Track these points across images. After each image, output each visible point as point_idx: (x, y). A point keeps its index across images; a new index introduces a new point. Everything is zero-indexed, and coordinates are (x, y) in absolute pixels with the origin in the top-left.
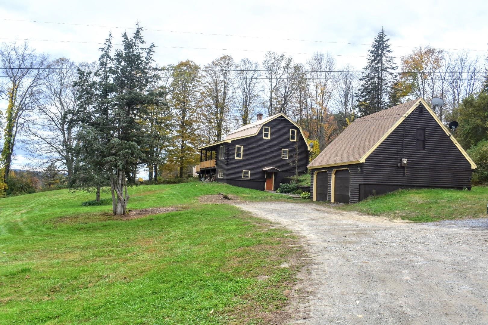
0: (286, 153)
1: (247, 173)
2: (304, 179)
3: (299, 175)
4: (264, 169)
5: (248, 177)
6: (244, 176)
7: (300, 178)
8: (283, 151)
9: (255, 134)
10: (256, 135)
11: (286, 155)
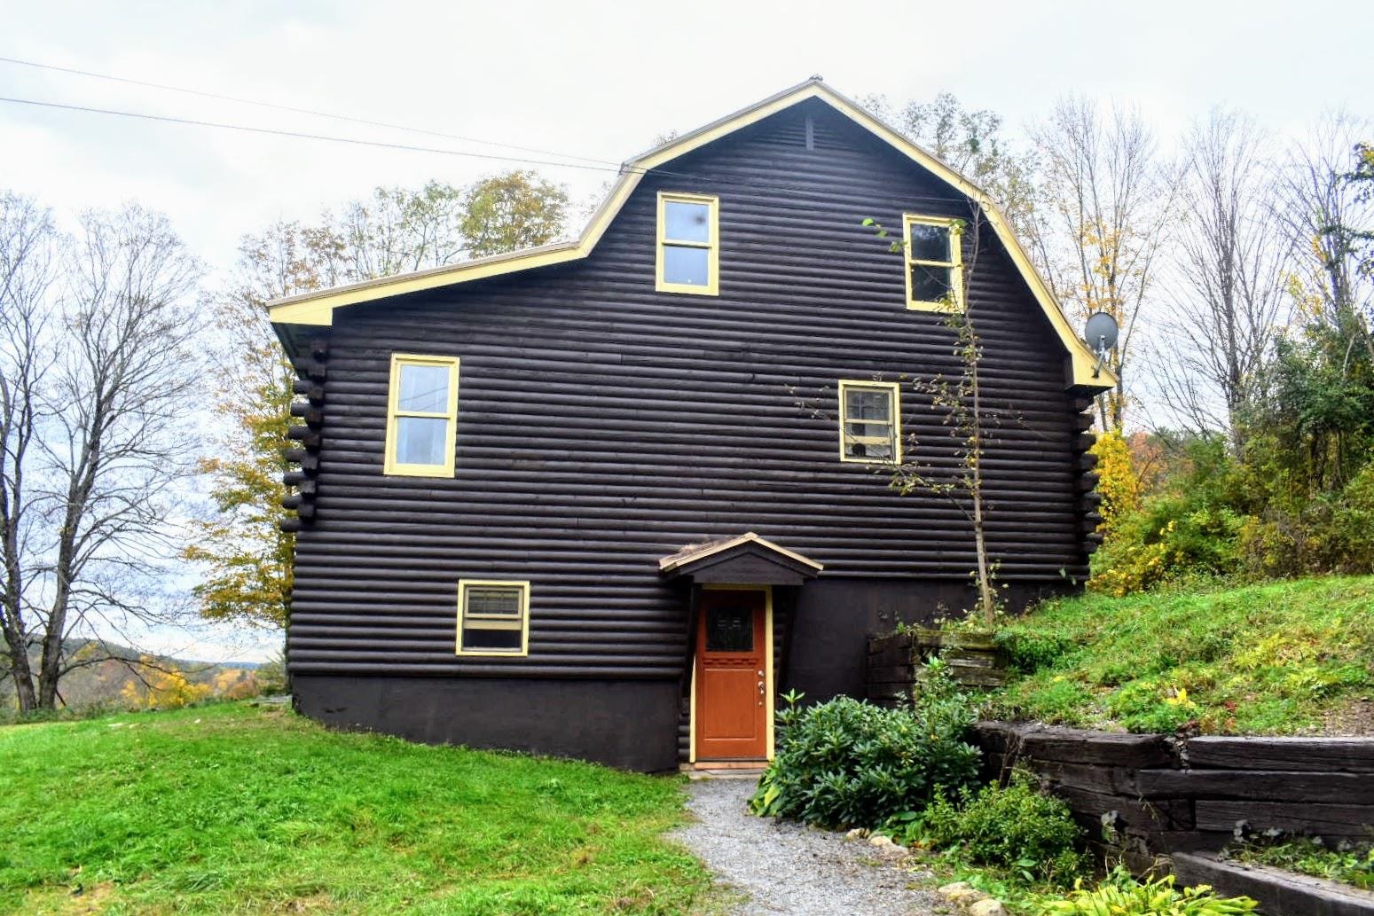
0: (882, 410)
1: (508, 603)
2: (1067, 633)
3: (1014, 609)
4: (665, 562)
5: (512, 639)
6: (473, 638)
7: (1029, 630)
8: (852, 395)
9: (573, 248)
10: (582, 253)
11: (883, 430)
